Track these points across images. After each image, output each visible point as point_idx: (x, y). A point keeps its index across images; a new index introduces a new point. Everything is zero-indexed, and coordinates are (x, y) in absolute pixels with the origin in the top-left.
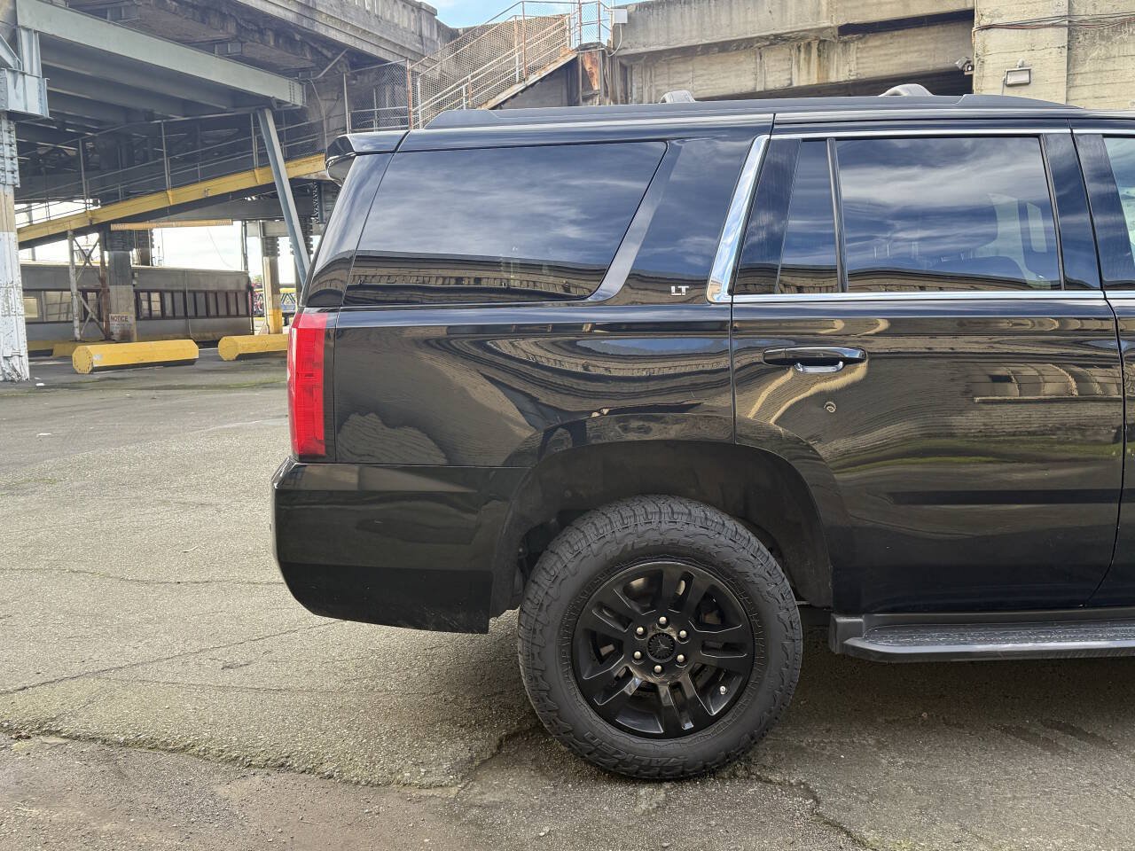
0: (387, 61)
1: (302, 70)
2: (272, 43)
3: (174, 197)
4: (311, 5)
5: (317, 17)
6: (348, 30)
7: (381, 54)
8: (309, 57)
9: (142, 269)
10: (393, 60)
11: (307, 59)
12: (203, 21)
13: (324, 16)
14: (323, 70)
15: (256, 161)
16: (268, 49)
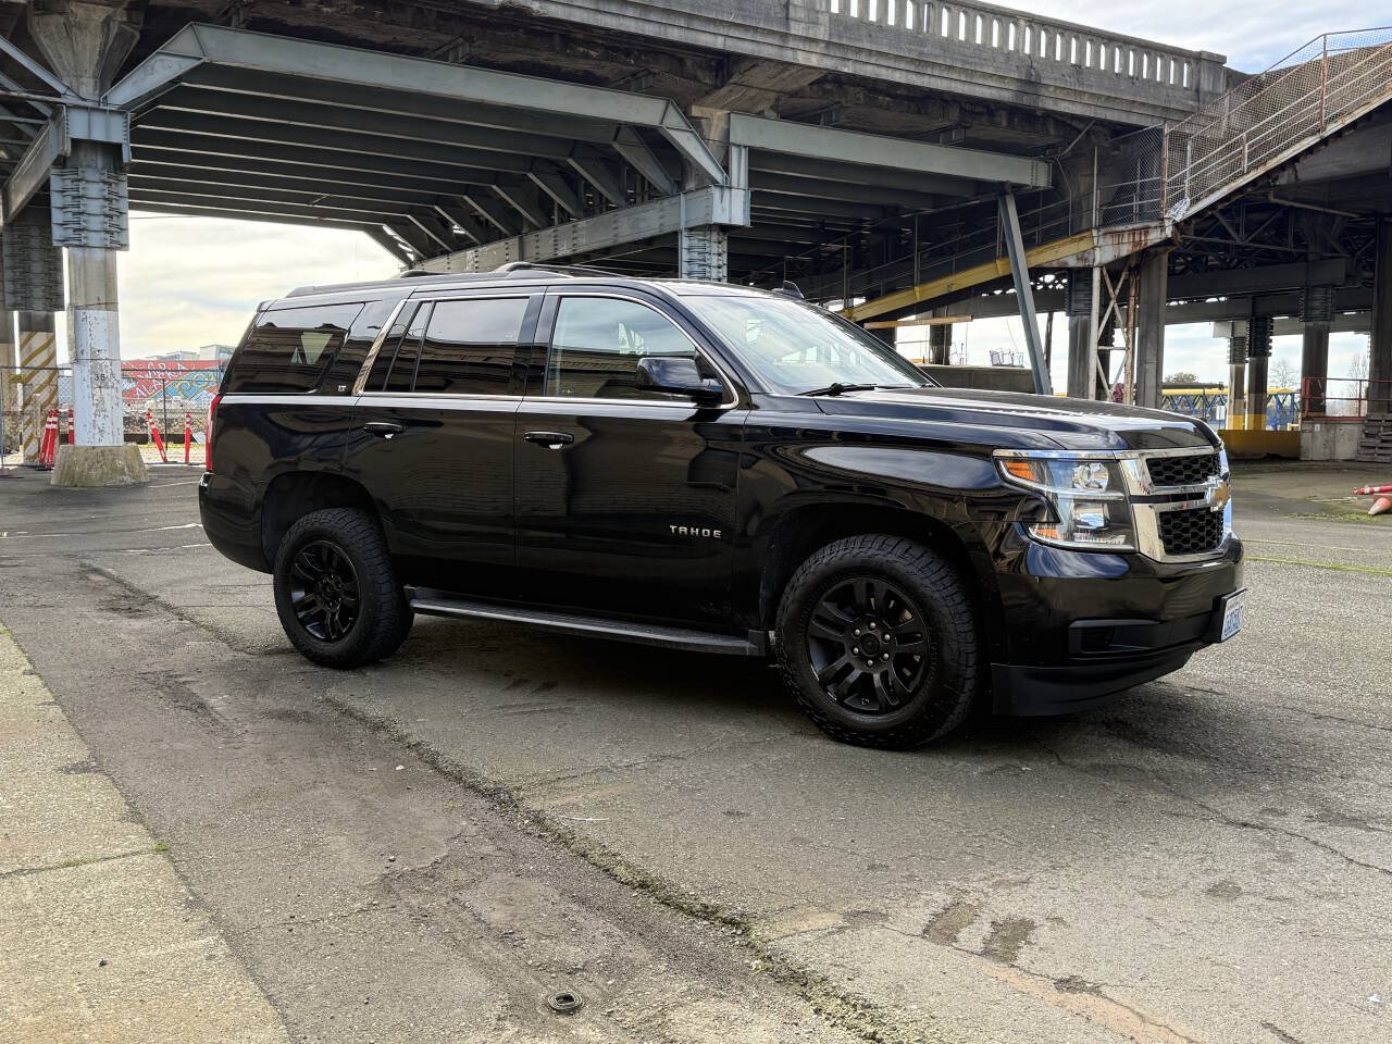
0: (1142, 127)
1: (1049, 147)
2: (1004, 123)
3: (920, 293)
4: (1033, 79)
5: (1043, 91)
6: (1086, 99)
7: (1134, 120)
8: (1052, 132)
9: (937, 369)
10: (1150, 124)
11: (1052, 135)
12: (919, 112)
13: (1051, 89)
14: (1069, 144)
15: (999, 251)
16: (1001, 131)
